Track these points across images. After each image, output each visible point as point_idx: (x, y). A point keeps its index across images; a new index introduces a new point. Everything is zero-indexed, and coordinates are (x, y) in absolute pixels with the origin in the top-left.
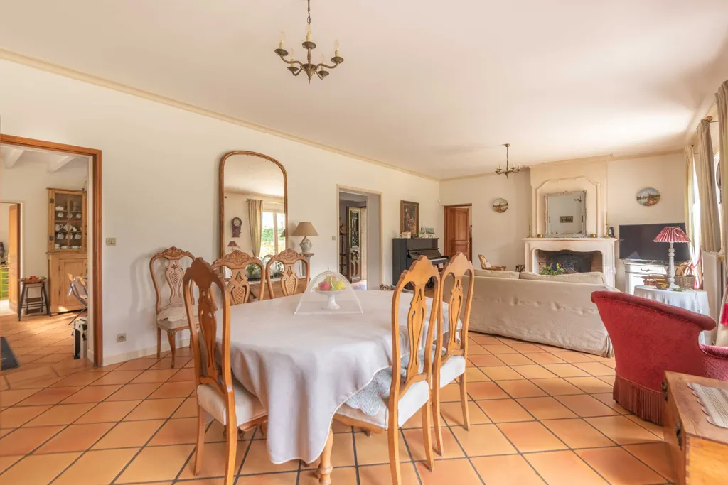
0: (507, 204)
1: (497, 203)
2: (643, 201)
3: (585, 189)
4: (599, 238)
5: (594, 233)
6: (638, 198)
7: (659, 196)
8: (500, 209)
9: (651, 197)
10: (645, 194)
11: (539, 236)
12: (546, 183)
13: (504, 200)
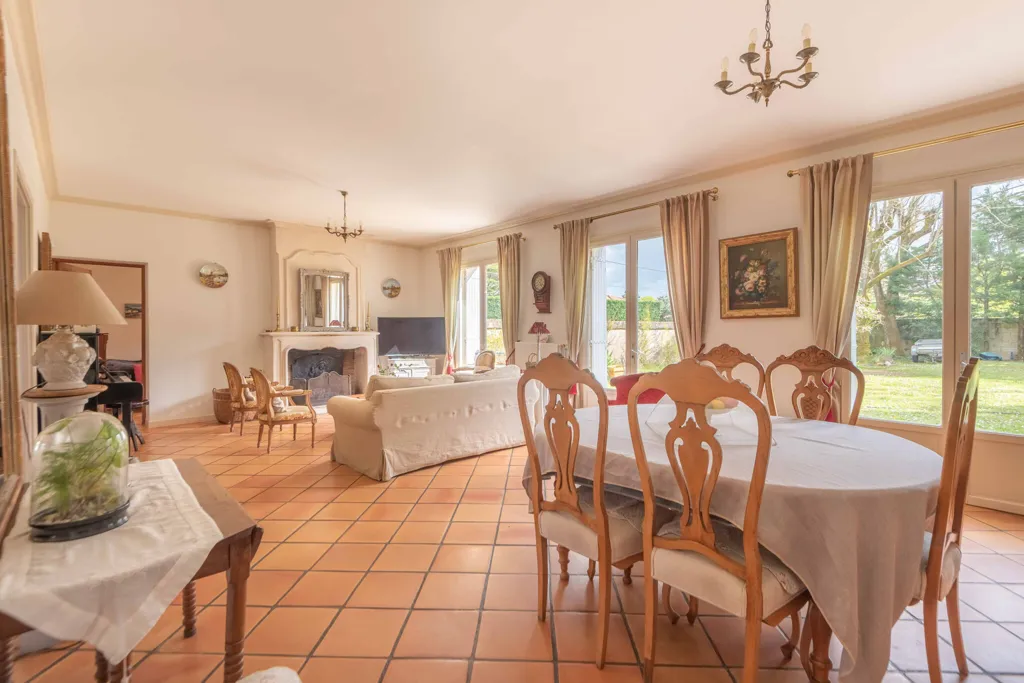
0: (226, 275)
1: (205, 271)
2: (388, 292)
3: (346, 271)
4: (359, 333)
5: (355, 325)
6: (384, 288)
7: (399, 288)
8: (212, 280)
9: (393, 289)
10: (389, 285)
11: (293, 329)
12: (298, 254)
13: (221, 268)
